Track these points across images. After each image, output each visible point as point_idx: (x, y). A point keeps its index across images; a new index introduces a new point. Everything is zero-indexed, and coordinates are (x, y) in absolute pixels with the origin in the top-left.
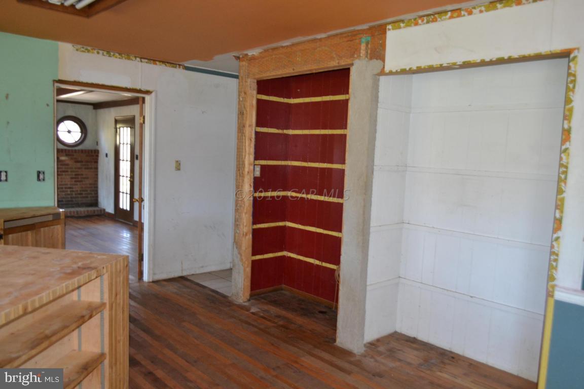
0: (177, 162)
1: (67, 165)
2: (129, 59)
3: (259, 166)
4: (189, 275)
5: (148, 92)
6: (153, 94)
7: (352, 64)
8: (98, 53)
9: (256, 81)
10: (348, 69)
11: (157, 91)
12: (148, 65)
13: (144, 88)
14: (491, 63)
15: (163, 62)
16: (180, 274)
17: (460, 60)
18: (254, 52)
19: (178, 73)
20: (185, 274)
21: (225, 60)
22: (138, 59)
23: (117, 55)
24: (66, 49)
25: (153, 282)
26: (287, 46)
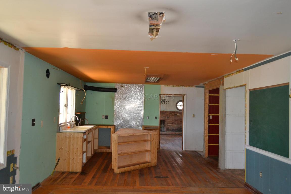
0: (193, 115)
1: (180, 117)
2: (179, 86)
3: (212, 116)
4: (197, 151)
5: (184, 95)
6: (186, 96)
7: (220, 87)
8: (170, 86)
9: (208, 91)
10: (219, 88)
11: (187, 95)
12: (184, 87)
13: (183, 94)
14: (236, 87)
15: (189, 86)
16: (195, 150)
17: (237, 85)
18: (206, 83)
19: (194, 89)
20: (196, 150)
21: (201, 84)
22: (181, 86)
23: (176, 86)
24: (163, 86)
25: (185, 151)
26: (211, 81)
